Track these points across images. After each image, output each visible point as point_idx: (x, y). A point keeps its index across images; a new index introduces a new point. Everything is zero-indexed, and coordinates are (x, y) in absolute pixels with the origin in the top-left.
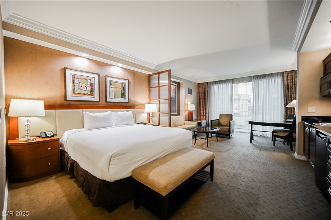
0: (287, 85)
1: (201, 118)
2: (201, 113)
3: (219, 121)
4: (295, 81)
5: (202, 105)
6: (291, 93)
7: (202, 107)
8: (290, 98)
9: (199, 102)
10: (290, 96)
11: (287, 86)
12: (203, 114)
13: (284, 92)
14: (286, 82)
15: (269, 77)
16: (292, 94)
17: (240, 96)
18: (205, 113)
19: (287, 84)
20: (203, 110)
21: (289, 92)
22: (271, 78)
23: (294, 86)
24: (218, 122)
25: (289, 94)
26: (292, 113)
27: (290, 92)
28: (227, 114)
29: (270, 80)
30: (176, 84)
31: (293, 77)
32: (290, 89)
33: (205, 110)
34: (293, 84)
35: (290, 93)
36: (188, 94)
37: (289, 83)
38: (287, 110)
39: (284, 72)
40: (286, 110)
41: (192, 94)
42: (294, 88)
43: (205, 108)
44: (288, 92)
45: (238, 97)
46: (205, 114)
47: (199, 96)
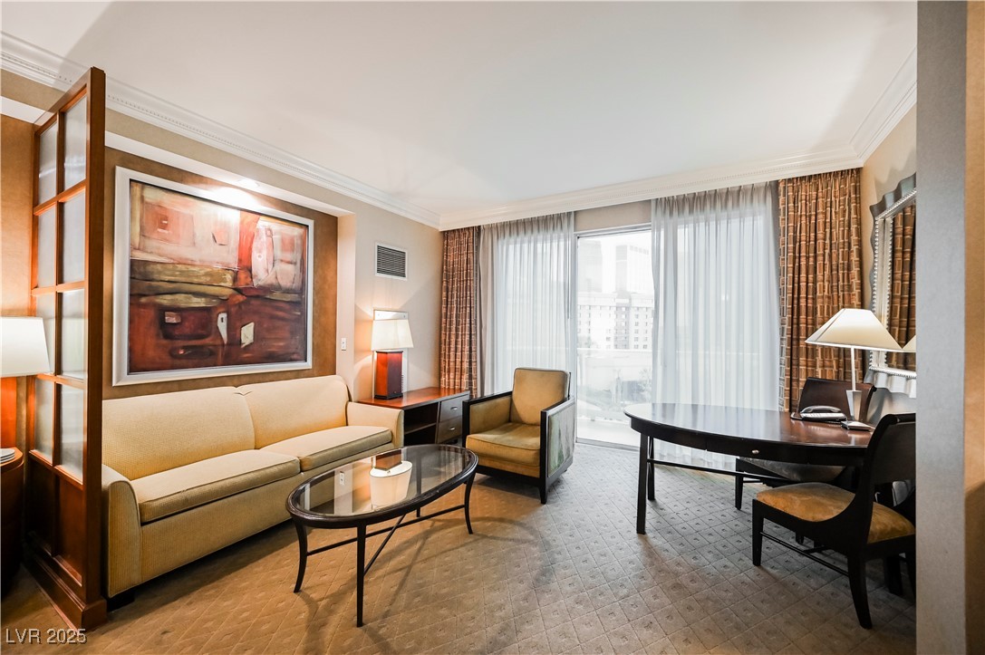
0: (795, 243)
1: (452, 381)
2: (452, 359)
3: (511, 401)
4: (825, 223)
5: (457, 324)
6: (811, 276)
7: (457, 337)
8: (807, 298)
9: (444, 311)
10: (807, 294)
11: (794, 248)
12: (458, 363)
13: (780, 273)
14: (791, 229)
15: (718, 205)
16: (815, 282)
17: (630, 299)
18: (466, 360)
19: (795, 238)
20: (459, 346)
21: (803, 275)
22: (725, 214)
23: (824, 244)
24: (508, 407)
25: (803, 284)
26: (819, 370)
27: (807, 274)
28: (547, 368)
29: (723, 223)
30: (310, 223)
31: (816, 204)
32: (808, 258)
33: (467, 348)
34: (820, 235)
35: (807, 278)
36: (379, 271)
37: (803, 234)
38: (794, 353)
39: (777, 183)
40: (791, 355)
41: (404, 275)
42: (824, 256)
43: (467, 338)
44: (799, 274)
45: (627, 301)
46: (466, 365)
47: (445, 284)
